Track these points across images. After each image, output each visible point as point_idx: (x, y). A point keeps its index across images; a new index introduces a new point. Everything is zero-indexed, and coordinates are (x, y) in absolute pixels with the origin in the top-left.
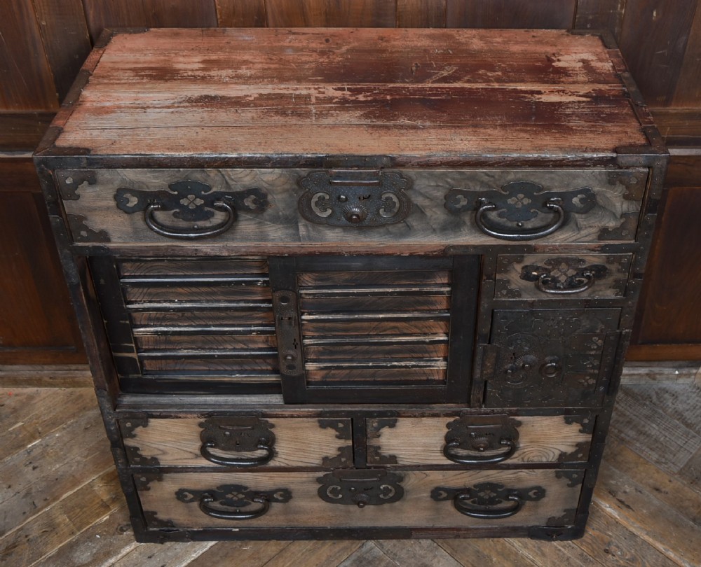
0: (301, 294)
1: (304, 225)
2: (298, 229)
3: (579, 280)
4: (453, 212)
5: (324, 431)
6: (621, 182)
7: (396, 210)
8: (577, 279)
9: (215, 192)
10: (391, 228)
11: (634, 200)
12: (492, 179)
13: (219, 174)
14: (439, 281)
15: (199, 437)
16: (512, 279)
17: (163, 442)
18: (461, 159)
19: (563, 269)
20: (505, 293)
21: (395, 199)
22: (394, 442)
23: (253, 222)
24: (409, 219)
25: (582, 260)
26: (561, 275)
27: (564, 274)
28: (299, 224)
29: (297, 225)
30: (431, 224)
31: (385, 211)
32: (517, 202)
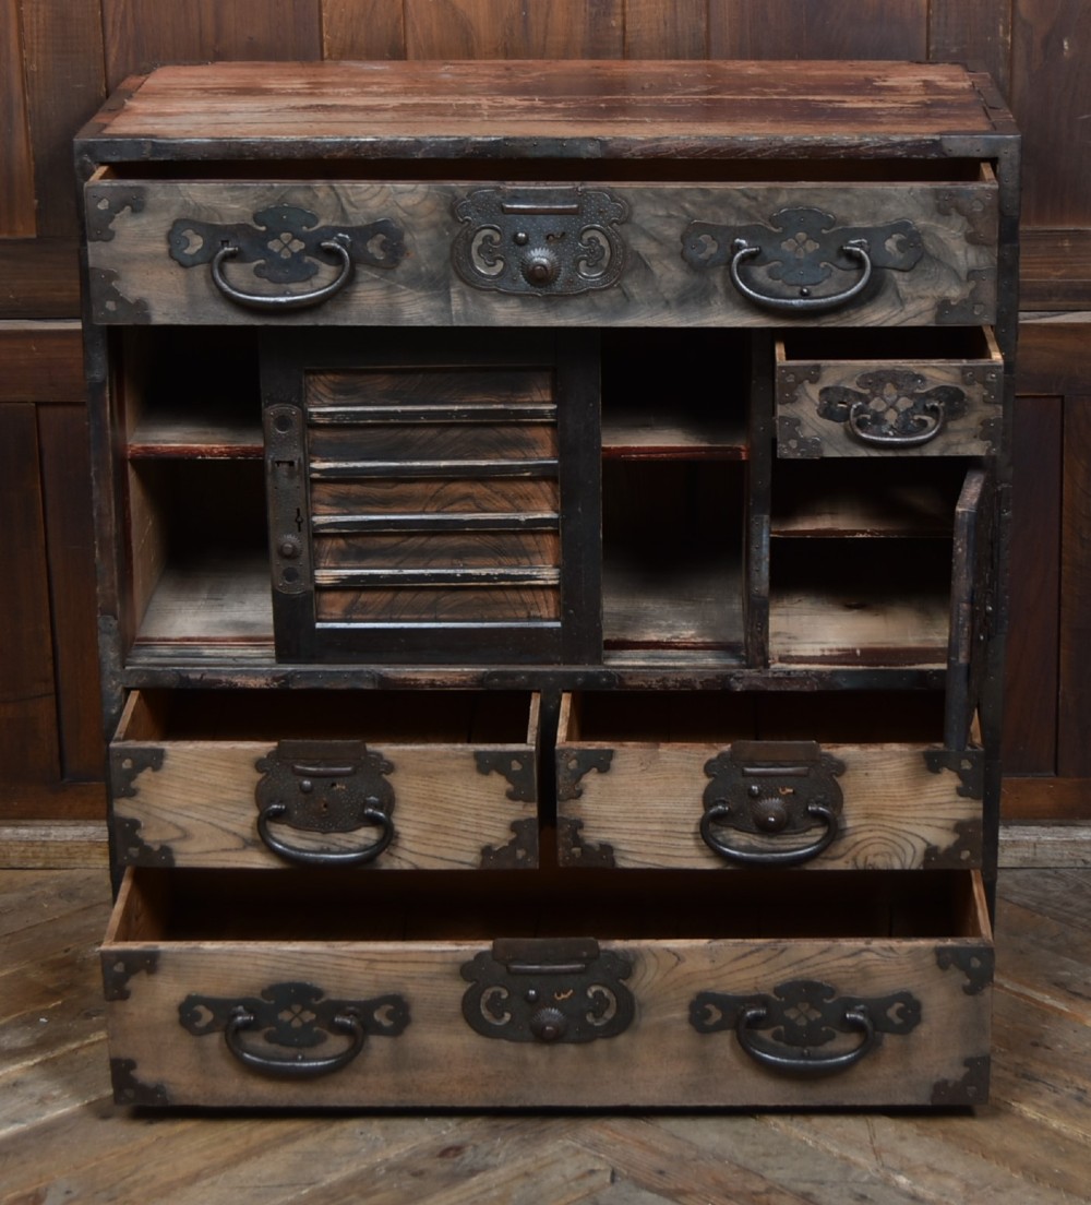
1: (459, 292)
2: (449, 300)
3: (920, 420)
4: (697, 268)
5: (485, 780)
7: (606, 264)
8: (916, 417)
9: (323, 227)
10: (596, 299)
11: (984, 244)
12: (754, 203)
13: (332, 193)
15: (253, 796)
16: (804, 416)
17: (187, 808)
19: (889, 396)
20: (794, 447)
21: (604, 243)
22: (607, 809)
23: (379, 286)
24: (627, 281)
25: (919, 376)
26: (887, 410)
27: (892, 406)
28: (452, 290)
29: (449, 293)
30: (662, 291)
31: (588, 265)
32: (797, 249)
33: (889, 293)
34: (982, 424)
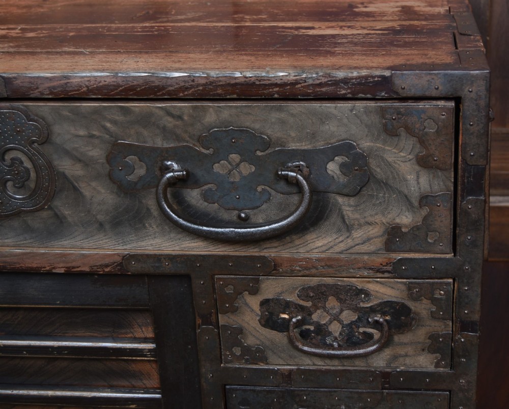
3: (365, 333)
4: (126, 190)
6: (410, 131)
7: (32, 185)
8: (361, 330)
11: (438, 168)
12: (179, 123)
14: (139, 334)
16: (245, 325)
18: (120, 81)
19: (333, 308)
20: (238, 353)
21: (28, 164)
24: (57, 203)
25: (362, 291)
26: (331, 322)
27: (336, 318)
30: (94, 213)
31: (14, 186)
32: (230, 171)
33: (334, 218)
34: (429, 338)
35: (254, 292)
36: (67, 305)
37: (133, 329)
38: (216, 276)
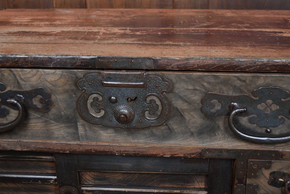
0: (83, 190)
1: (82, 125)
2: (77, 129)
4: (209, 116)
7: (159, 113)
9: (9, 91)
10: (154, 131)
12: (244, 84)
13: (11, 74)
14: (197, 186)
16: (260, 184)
18: (216, 62)
21: (158, 102)
23: (41, 121)
24: (171, 122)
28: (78, 124)
29: (77, 125)
30: (189, 128)
31: (149, 114)
32: (266, 108)
35: (268, 168)
36: (165, 172)
37: (194, 183)
38: (249, 160)
